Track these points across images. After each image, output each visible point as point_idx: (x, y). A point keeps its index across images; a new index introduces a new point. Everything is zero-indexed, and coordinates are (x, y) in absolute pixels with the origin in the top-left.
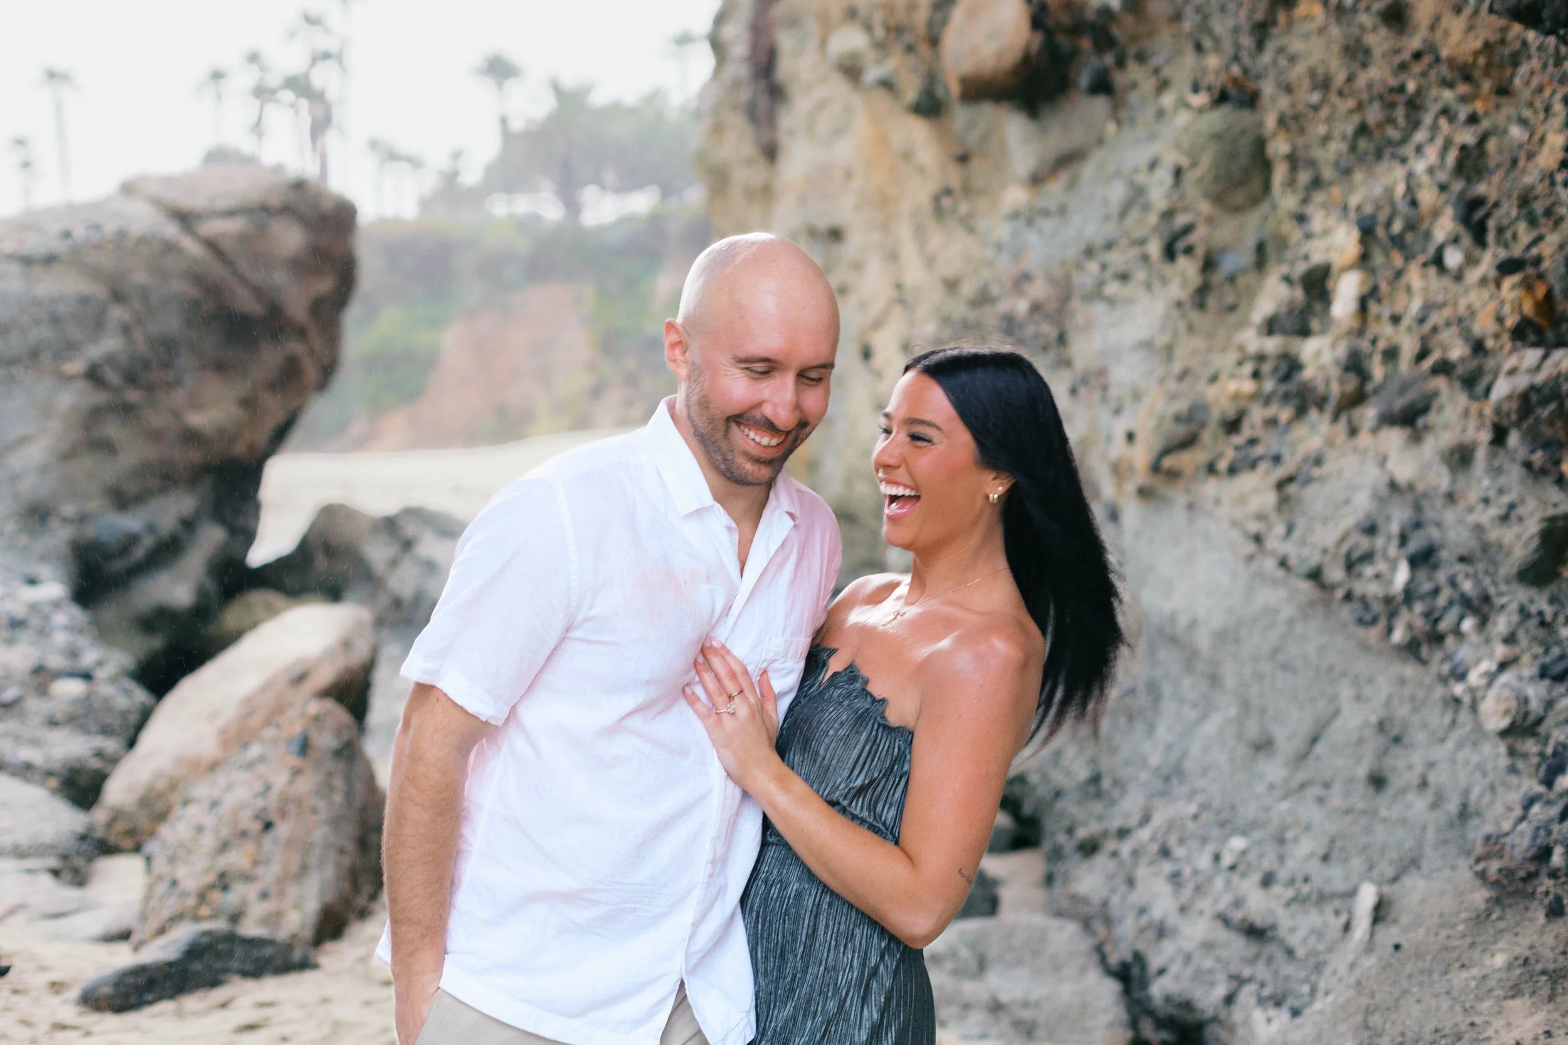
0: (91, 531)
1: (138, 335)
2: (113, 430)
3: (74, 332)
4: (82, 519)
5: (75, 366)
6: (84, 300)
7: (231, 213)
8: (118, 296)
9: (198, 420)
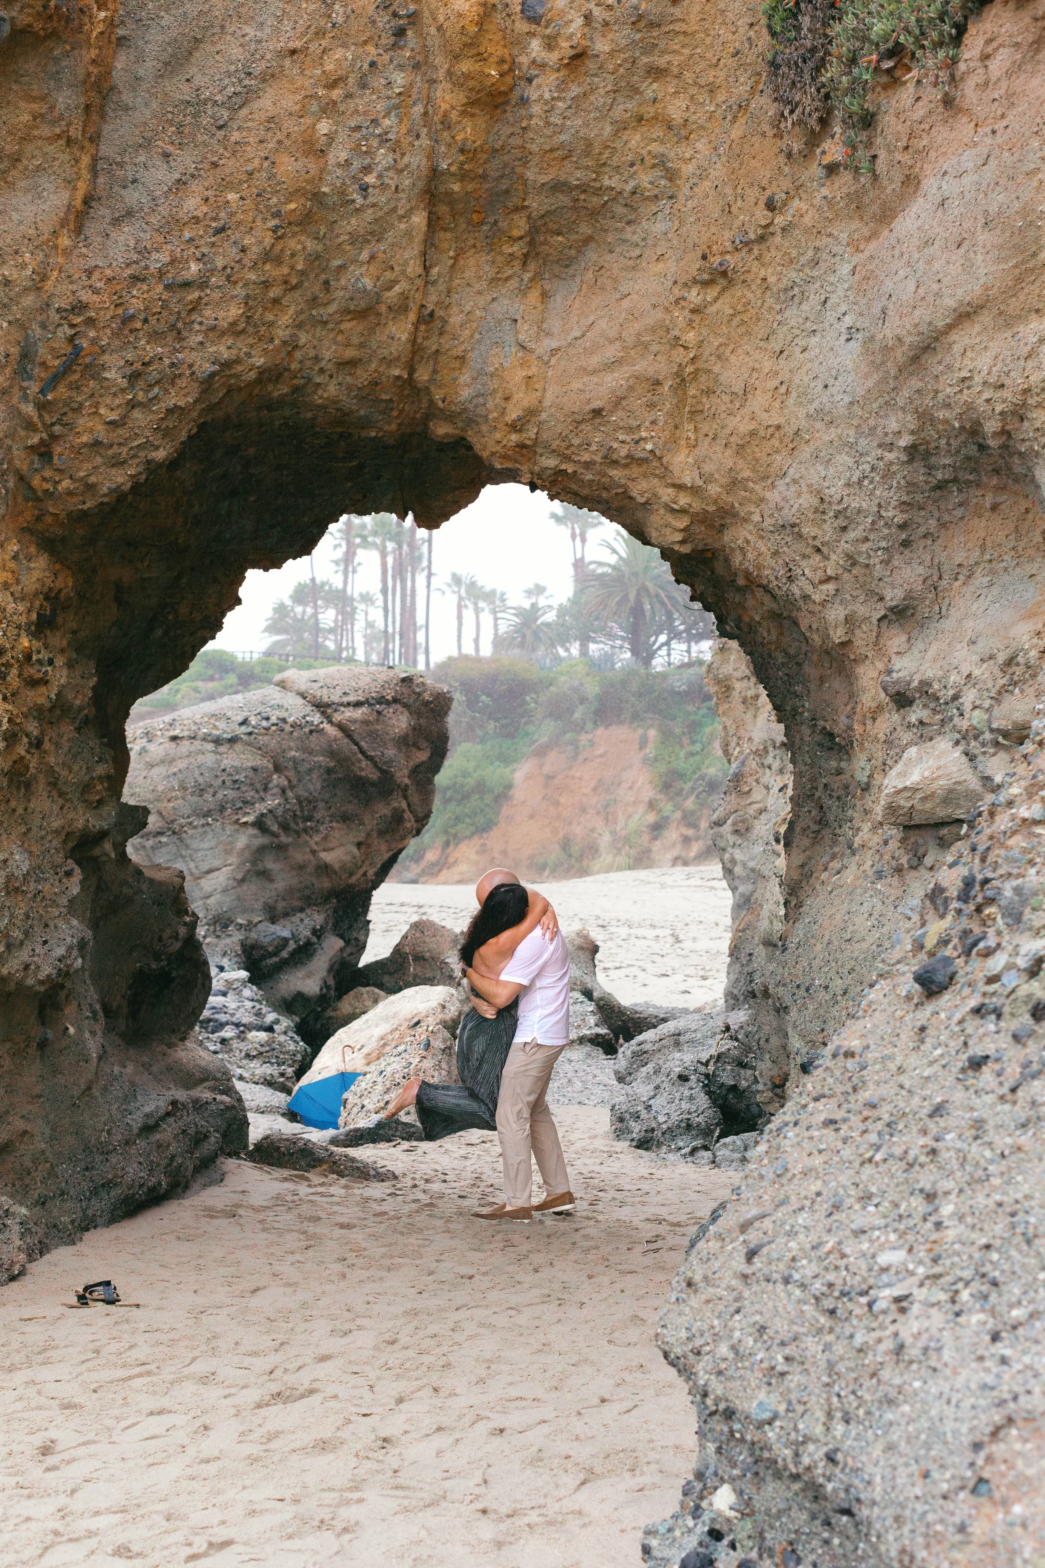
0: (253, 935)
1: (290, 794)
2: (270, 864)
3: (250, 795)
4: (249, 926)
5: (250, 819)
6: (255, 769)
7: (358, 704)
8: (278, 768)
9: (327, 857)
